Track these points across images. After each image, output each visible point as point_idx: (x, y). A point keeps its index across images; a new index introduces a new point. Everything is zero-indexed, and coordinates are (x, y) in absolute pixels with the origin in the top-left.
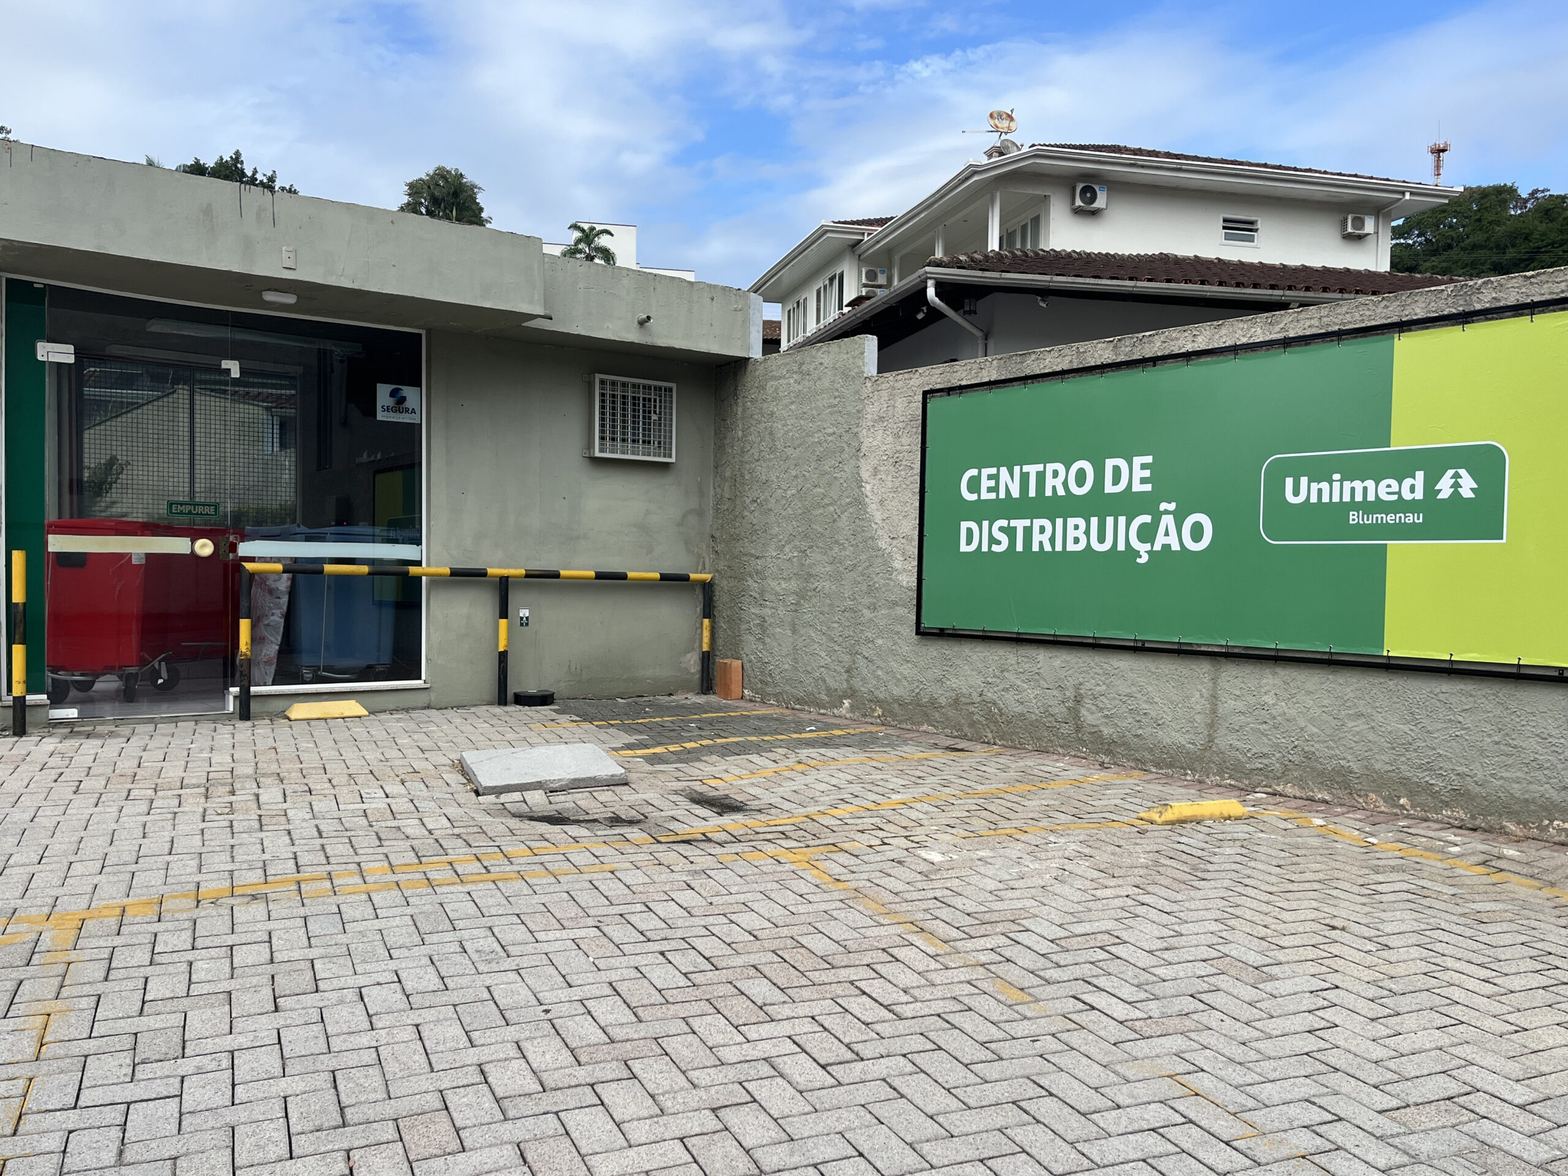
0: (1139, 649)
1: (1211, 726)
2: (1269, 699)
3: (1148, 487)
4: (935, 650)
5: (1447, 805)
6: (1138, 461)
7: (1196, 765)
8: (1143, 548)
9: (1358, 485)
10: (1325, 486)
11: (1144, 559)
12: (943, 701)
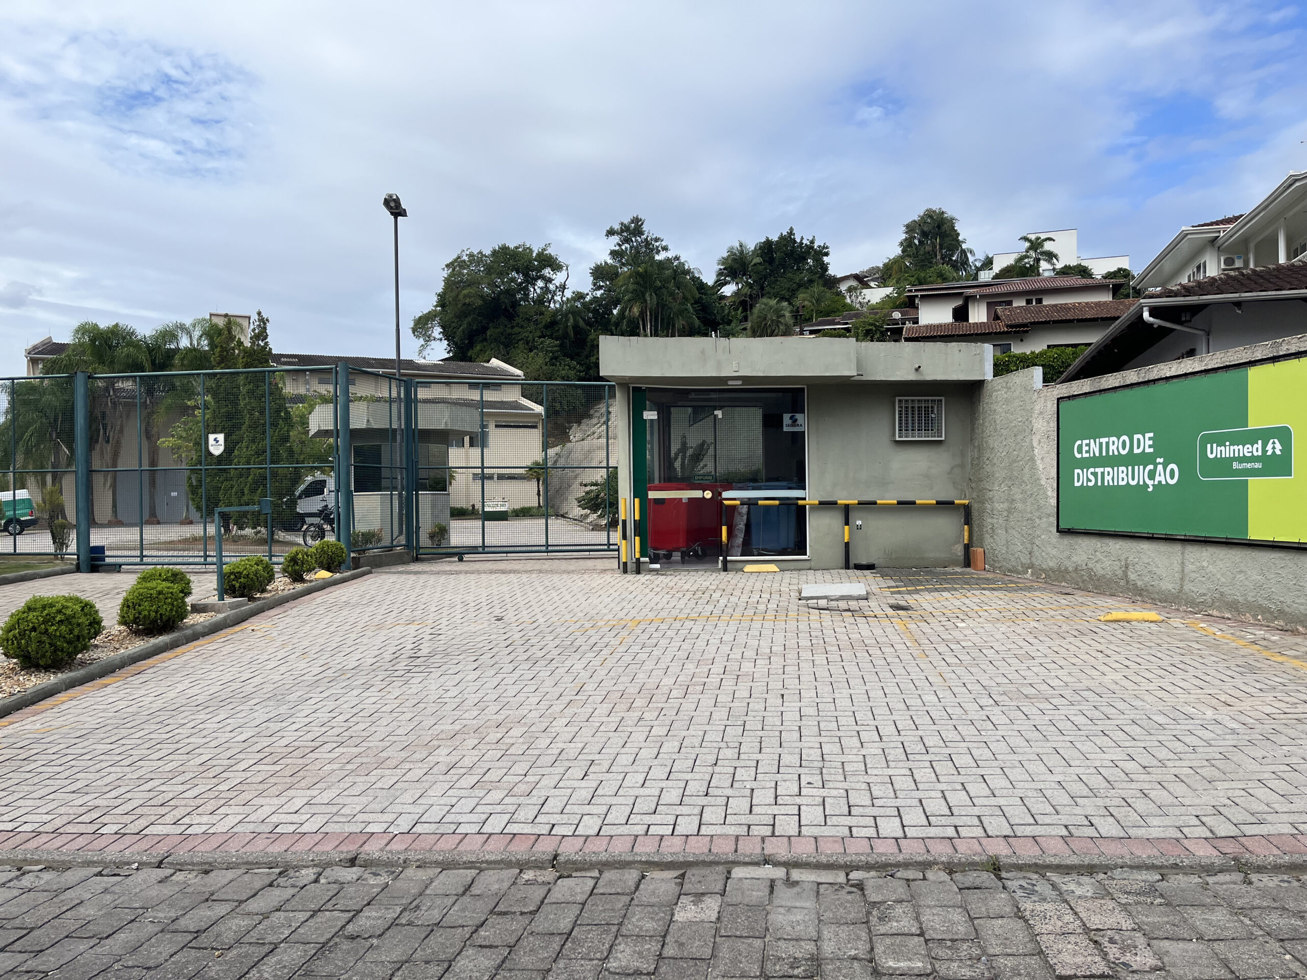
0: (1151, 538)
1: (1182, 579)
2: (1205, 564)
3: (1151, 450)
4: (1068, 540)
5: (1276, 618)
6: (1148, 435)
7: (1177, 601)
8: (1150, 483)
9: (1236, 447)
10: (1223, 448)
11: (1150, 489)
12: (1070, 569)
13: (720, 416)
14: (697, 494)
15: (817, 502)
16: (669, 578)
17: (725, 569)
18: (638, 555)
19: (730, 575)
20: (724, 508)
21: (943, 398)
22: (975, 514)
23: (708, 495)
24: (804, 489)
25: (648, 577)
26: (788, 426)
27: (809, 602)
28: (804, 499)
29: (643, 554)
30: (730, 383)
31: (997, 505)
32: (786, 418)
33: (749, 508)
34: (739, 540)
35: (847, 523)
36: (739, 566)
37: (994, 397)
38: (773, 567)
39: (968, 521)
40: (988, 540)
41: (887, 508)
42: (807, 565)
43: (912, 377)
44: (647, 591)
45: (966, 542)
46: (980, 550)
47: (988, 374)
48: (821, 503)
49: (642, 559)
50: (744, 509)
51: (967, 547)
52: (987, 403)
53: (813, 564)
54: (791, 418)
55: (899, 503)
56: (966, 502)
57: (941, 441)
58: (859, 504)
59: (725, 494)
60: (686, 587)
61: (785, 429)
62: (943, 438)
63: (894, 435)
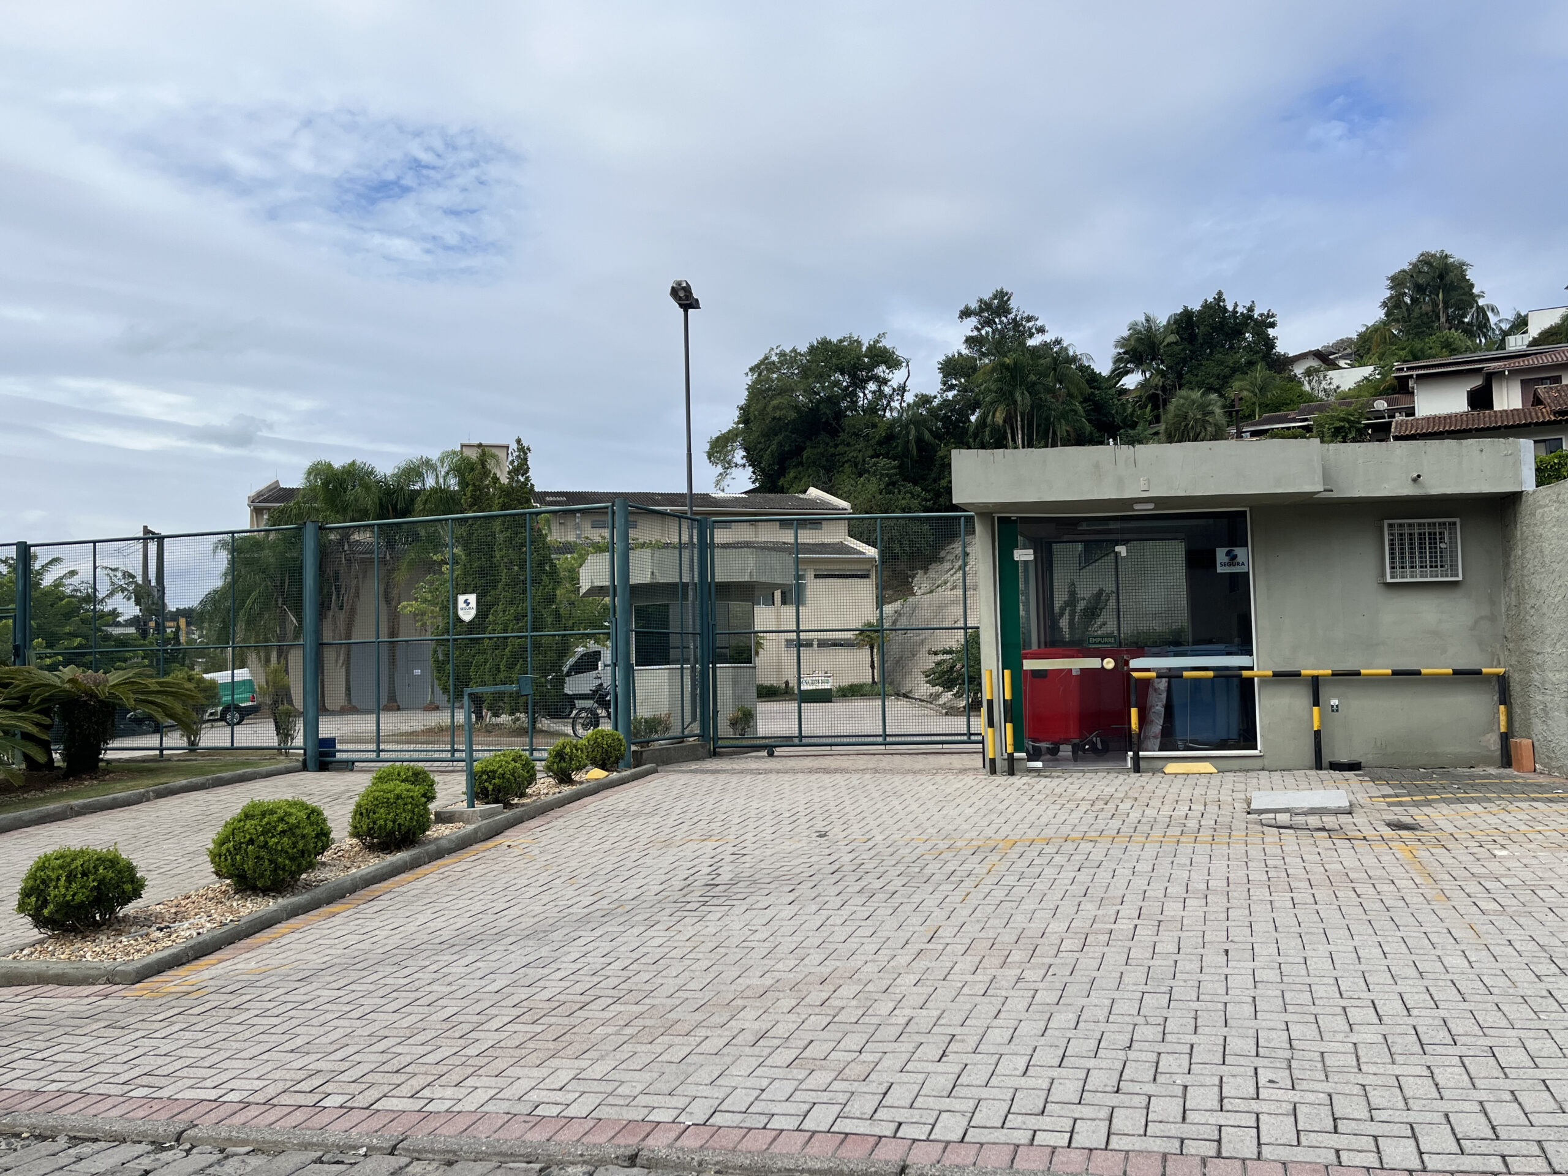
13: (1124, 554)
14: (1094, 663)
15: (1270, 673)
16: (1056, 781)
17: (1137, 769)
18: (1010, 749)
19: (1145, 778)
20: (1132, 682)
21: (1458, 520)
22: (1515, 688)
23: (1109, 663)
24: (1250, 653)
25: (1025, 779)
26: (1223, 565)
27: (1263, 816)
28: (1251, 668)
29: (1017, 748)
30: (1137, 507)
31: (1550, 675)
32: (1221, 554)
33: (1169, 683)
34: (1157, 728)
35: (1316, 703)
36: (1160, 764)
37: (1538, 516)
38: (1207, 767)
39: (1505, 697)
40: (1538, 726)
41: (1376, 681)
42: (1258, 763)
43: (1407, 490)
44: (1025, 799)
45: (1503, 729)
46: (1526, 742)
47: (1528, 482)
48: (1276, 674)
49: (1017, 755)
50: (1163, 684)
51: (1505, 738)
52: (1528, 526)
53: (1266, 762)
54: (1228, 553)
55: (1395, 673)
56: (1501, 670)
57: (1455, 584)
58: (1333, 675)
59: (1134, 663)
60: (1081, 794)
61: (1219, 570)
62: (1460, 578)
63: (1383, 575)
